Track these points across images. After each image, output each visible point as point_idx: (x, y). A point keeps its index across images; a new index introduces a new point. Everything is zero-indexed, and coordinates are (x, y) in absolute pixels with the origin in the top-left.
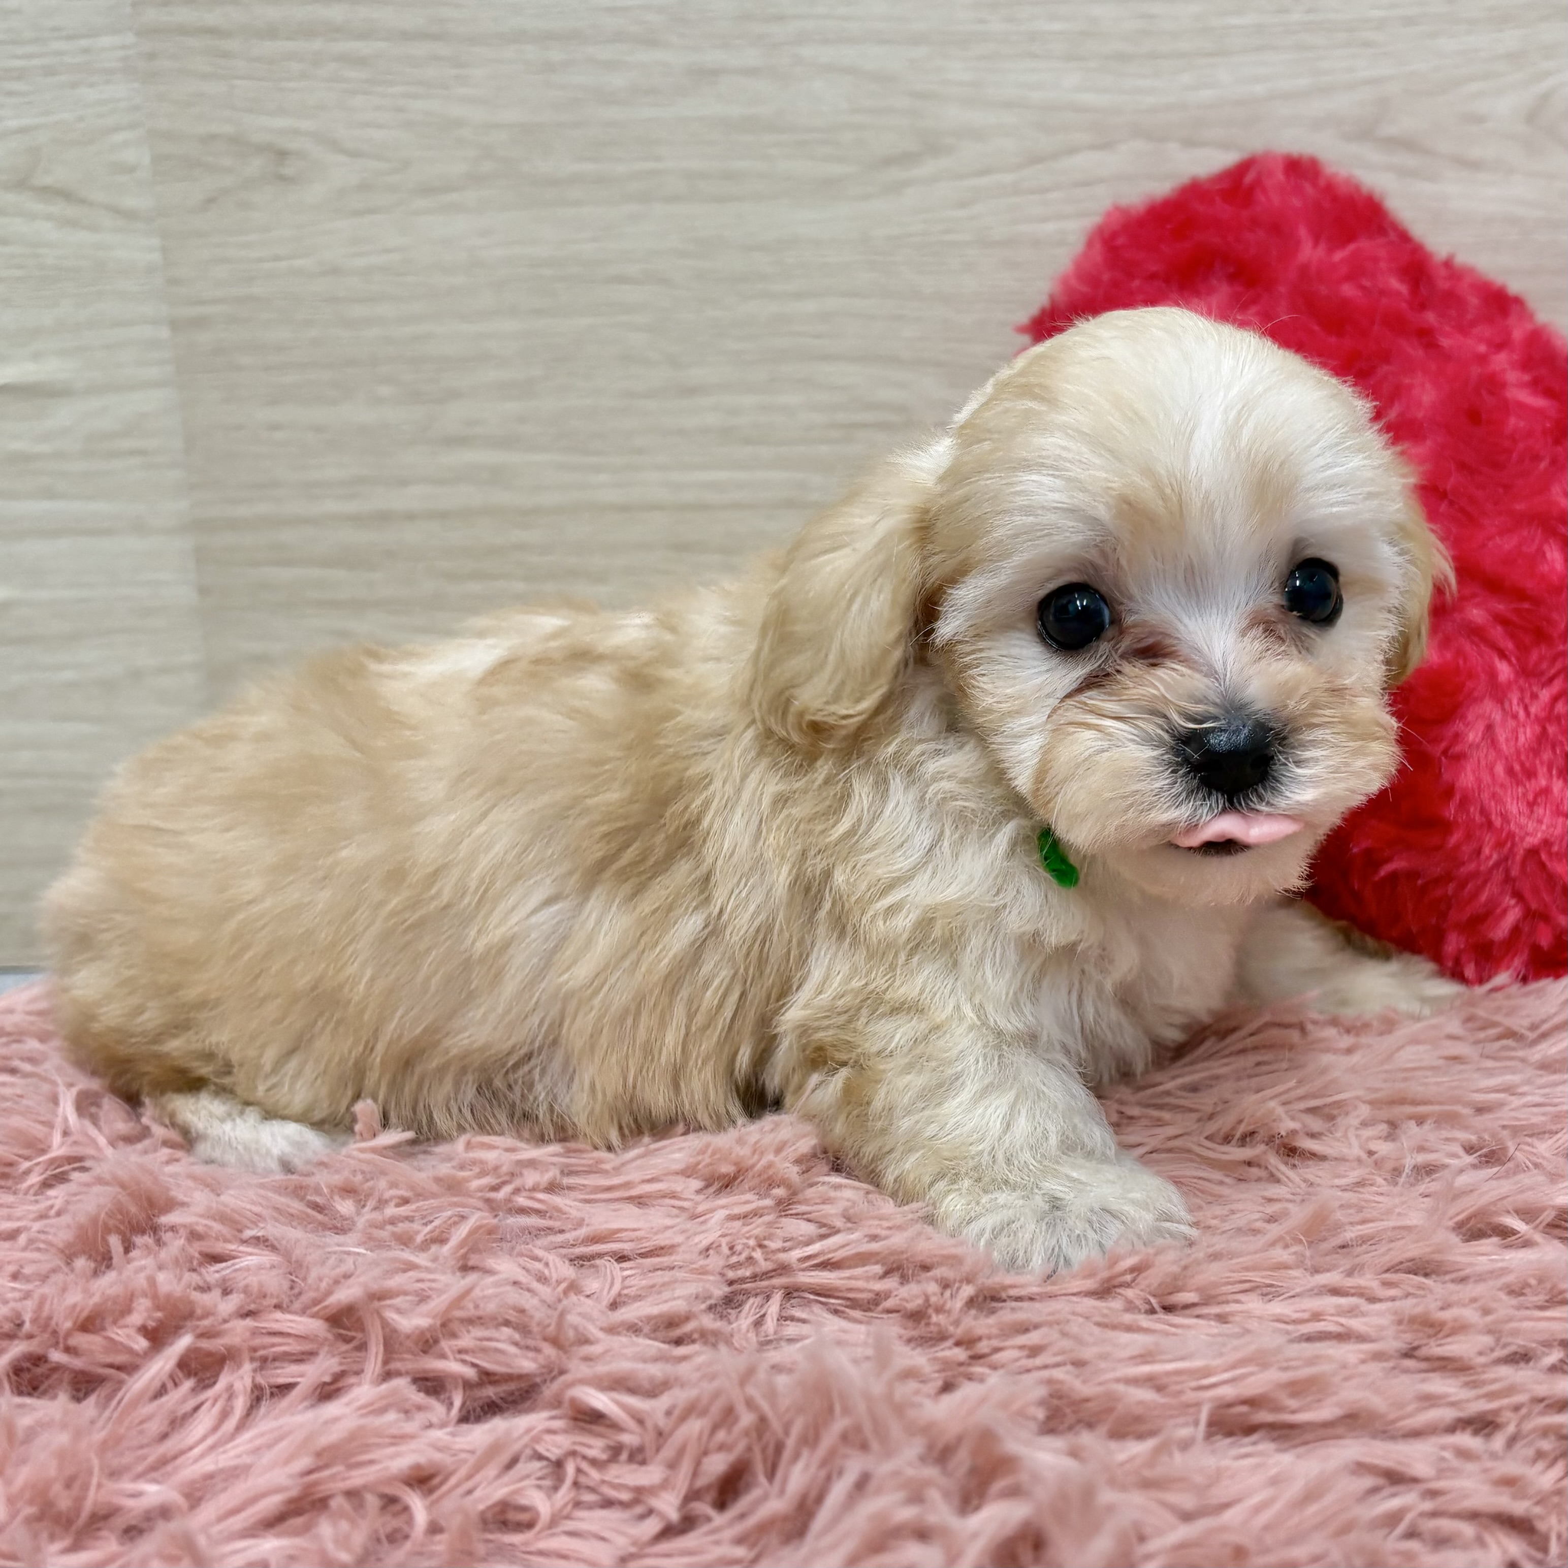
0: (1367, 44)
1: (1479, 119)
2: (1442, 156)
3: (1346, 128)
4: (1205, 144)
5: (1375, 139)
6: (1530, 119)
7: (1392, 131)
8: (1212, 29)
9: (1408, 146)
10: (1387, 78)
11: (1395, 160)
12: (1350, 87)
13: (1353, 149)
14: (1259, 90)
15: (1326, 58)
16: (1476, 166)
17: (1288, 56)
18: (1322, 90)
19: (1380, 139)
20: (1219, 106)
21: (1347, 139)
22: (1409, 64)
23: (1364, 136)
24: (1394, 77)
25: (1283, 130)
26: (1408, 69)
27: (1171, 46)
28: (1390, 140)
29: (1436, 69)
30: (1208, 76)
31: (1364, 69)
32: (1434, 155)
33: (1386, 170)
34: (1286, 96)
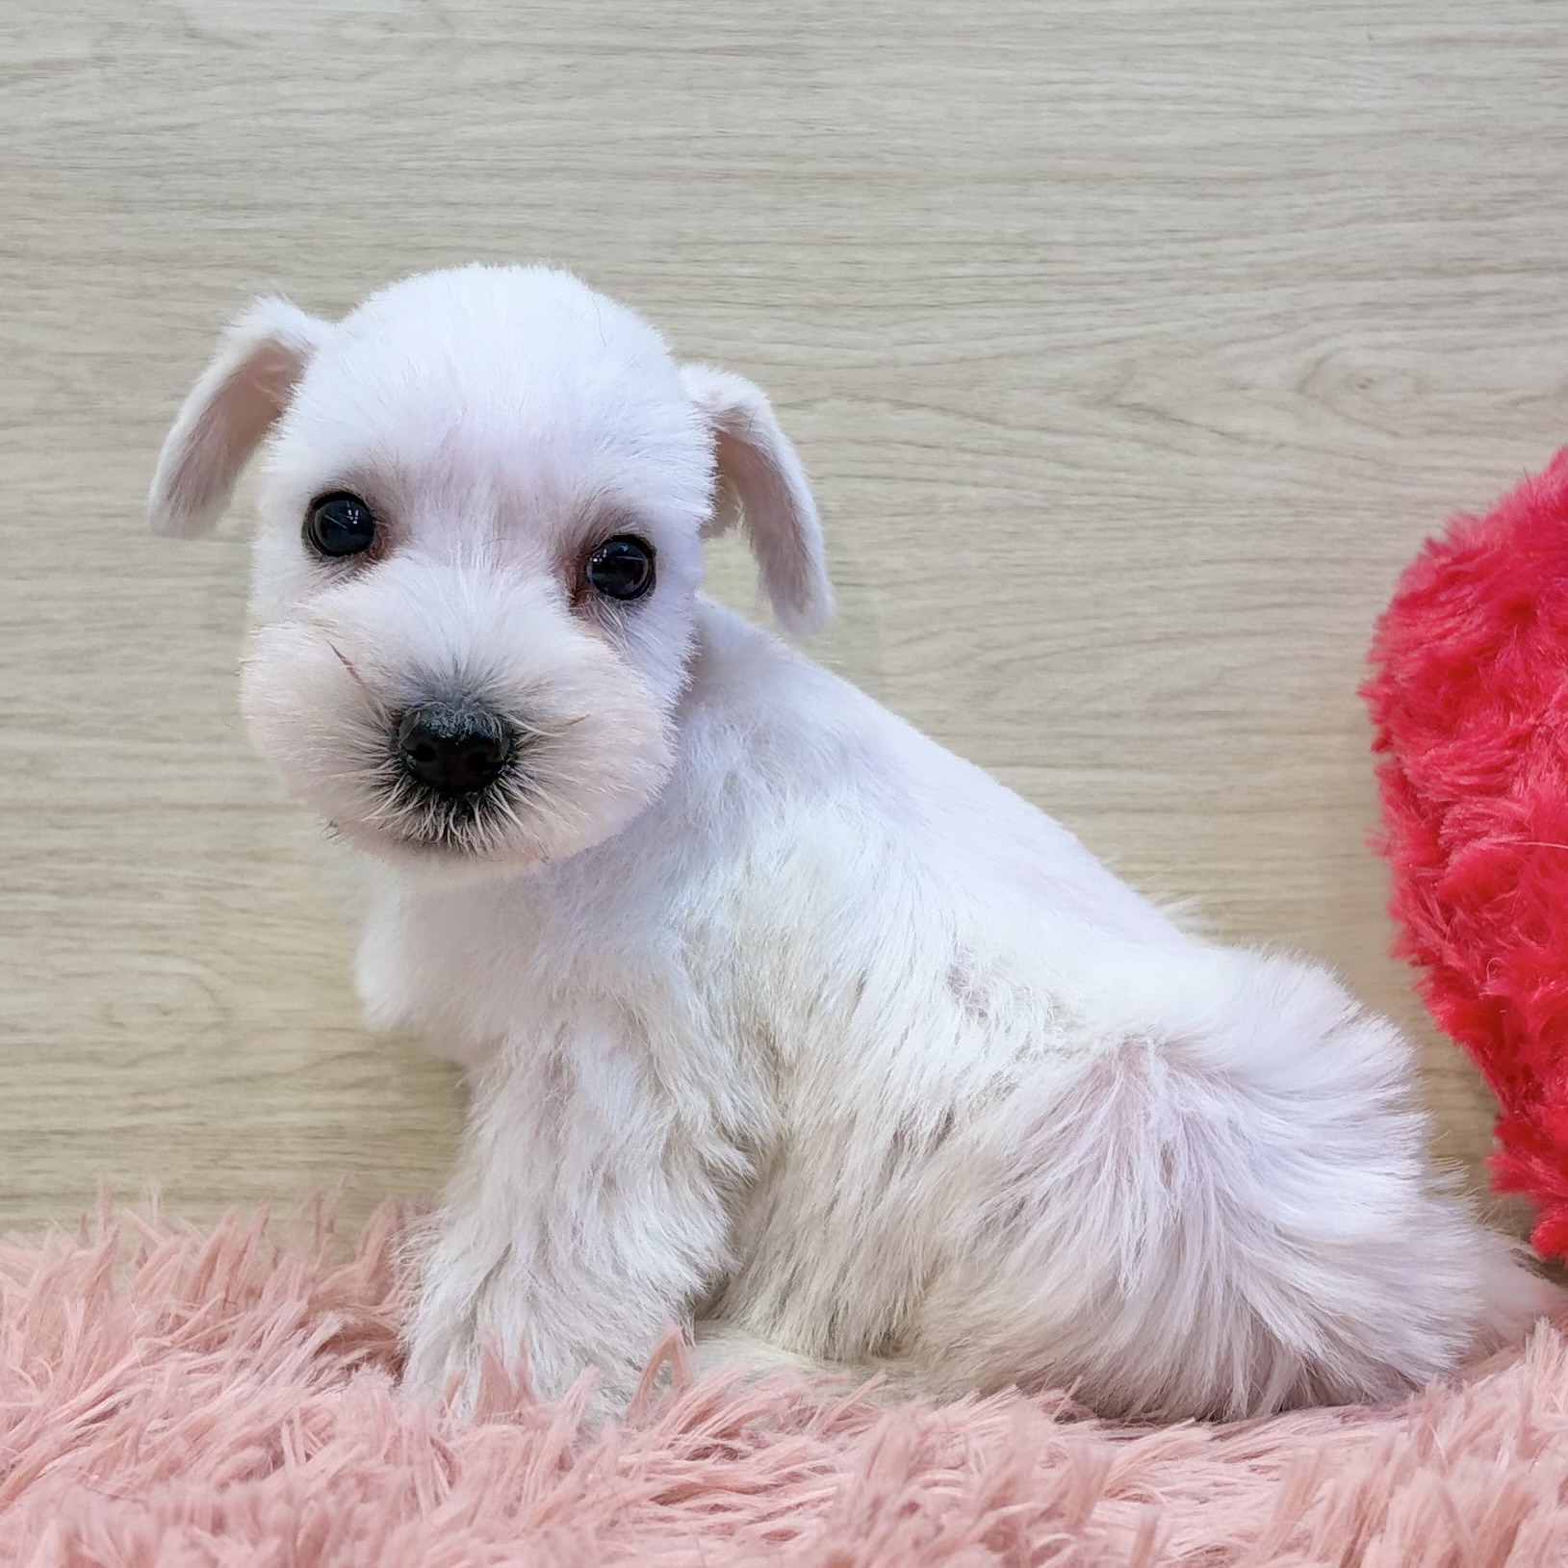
0: (1107, 300)
1: (1245, 388)
2: (1201, 426)
3: (1085, 392)
4: (921, 406)
5: (1120, 406)
6: (1300, 389)
7: (1140, 397)
8: (929, 278)
9: (1158, 414)
10: (1131, 338)
11: (1144, 430)
12: (1090, 347)
13: (1094, 416)
14: (984, 347)
15: (1061, 314)
16: (1238, 438)
17: (1018, 311)
18: (1056, 349)
19: (1124, 406)
20: (937, 364)
21: (1086, 405)
22: (1156, 323)
23: (1106, 401)
24: (1141, 337)
25: (1012, 391)
26: (1156, 328)
27: (881, 295)
28: (1137, 407)
29: (1191, 329)
30: (924, 330)
31: (1106, 327)
32: (1189, 424)
33: (1131, 440)
34: (1015, 356)
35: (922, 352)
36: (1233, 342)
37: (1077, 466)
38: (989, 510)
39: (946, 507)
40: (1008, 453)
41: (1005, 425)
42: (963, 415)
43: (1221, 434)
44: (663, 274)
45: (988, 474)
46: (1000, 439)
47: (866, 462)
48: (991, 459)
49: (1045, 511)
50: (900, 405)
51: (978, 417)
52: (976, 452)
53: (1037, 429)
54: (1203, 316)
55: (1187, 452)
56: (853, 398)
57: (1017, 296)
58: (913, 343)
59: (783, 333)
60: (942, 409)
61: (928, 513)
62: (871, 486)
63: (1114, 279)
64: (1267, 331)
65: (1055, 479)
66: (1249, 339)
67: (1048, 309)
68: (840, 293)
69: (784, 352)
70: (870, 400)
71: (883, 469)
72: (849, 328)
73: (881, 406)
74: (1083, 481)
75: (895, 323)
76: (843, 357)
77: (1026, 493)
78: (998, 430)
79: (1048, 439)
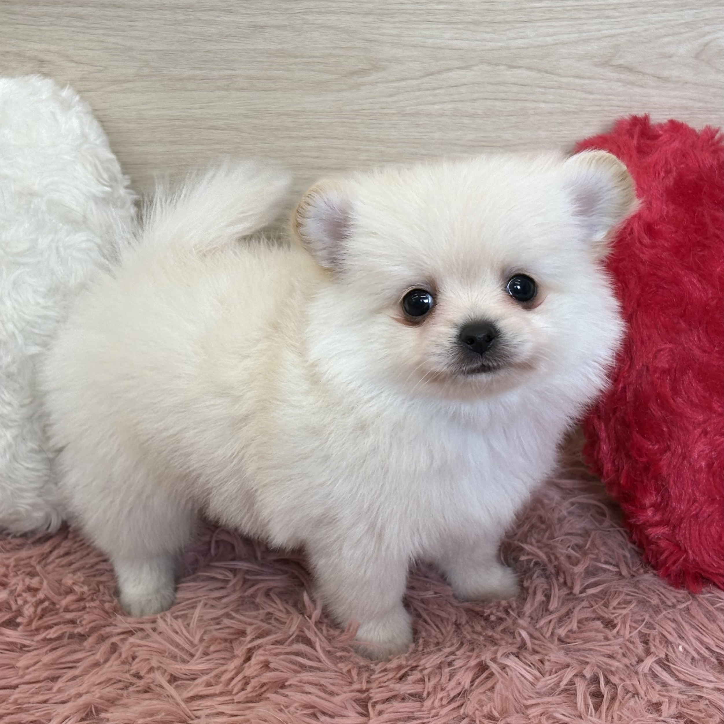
1: (670, 57)
2: (648, 75)
3: (596, 60)
4: (520, 67)
5: (612, 66)
6: (697, 56)
7: (621, 62)
8: (525, 8)
9: (630, 69)
10: (619, 34)
11: (623, 76)
12: (598, 39)
13: (600, 70)
14: (549, 40)
15: (586, 24)
16: (666, 80)
17: (565, 23)
18: (583, 40)
19: (614, 66)
20: (528, 48)
21: (596, 65)
22: (631, 27)
23: (606, 64)
24: (623, 34)
25: (562, 60)
26: (631, 30)
27: (502, 17)
28: (620, 66)
29: (646, 30)
30: (522, 32)
31: (607, 30)
32: (644, 74)
33: (617, 81)
34: (564, 43)
35: (520, 42)
36: (665, 35)
37: (591, 93)
38: (551, 113)
39: (531, 112)
40: (560, 88)
41: (559, 75)
42: (539, 71)
43: (659, 78)
44: (403, 9)
45: (551, 97)
46: (556, 81)
47: (494, 92)
48: (552, 90)
49: (575, 113)
50: (511, 67)
51: (546, 72)
52: (544, 87)
53: (574, 77)
54: (652, 24)
55: (642, 86)
56: (490, 64)
57: (565, 16)
58: (517, 38)
59: (457, 35)
60: (530, 69)
61: (523, 115)
62: (498, 103)
63: (612, 7)
64: (683, 30)
65: (581, 99)
66: (674, 34)
67: (580, 22)
68: (483, 16)
69: (458, 44)
70: (497, 65)
71: (503, 95)
72: (487, 33)
73: (502, 67)
74: (594, 100)
75: (508, 30)
76: (485, 45)
77: (568, 105)
78: (555, 78)
79: (578, 81)
